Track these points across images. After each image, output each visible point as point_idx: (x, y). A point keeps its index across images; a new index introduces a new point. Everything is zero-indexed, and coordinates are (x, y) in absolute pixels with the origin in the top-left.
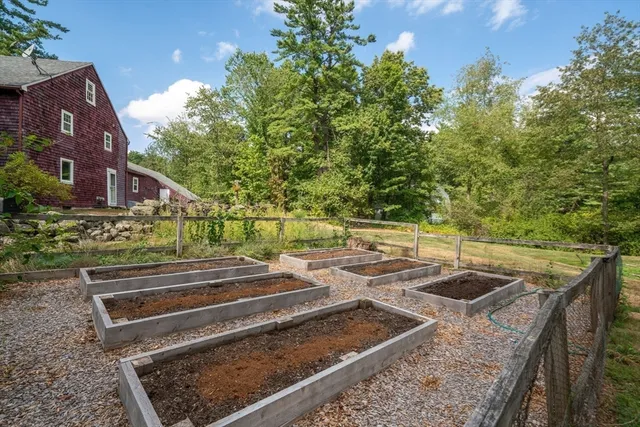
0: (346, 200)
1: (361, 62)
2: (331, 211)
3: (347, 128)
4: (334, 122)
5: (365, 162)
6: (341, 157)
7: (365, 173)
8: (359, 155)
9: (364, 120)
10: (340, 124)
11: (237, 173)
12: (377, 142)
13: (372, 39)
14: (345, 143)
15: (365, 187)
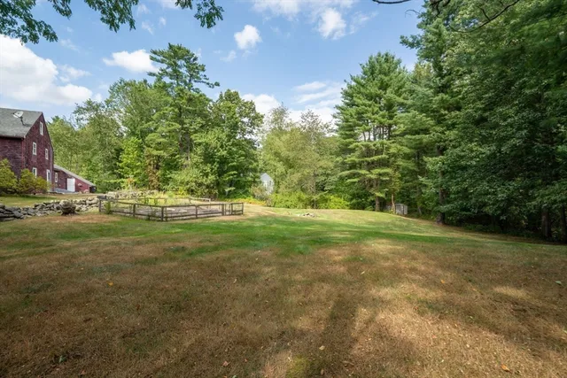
0: (200, 185)
1: (210, 98)
2: (191, 191)
3: (200, 141)
4: (193, 137)
5: (212, 162)
6: (197, 159)
7: (212, 169)
8: (208, 158)
9: (210, 138)
10: (197, 138)
11: (120, 165)
12: (218, 151)
13: (217, 84)
14: (199, 150)
15: (212, 178)
